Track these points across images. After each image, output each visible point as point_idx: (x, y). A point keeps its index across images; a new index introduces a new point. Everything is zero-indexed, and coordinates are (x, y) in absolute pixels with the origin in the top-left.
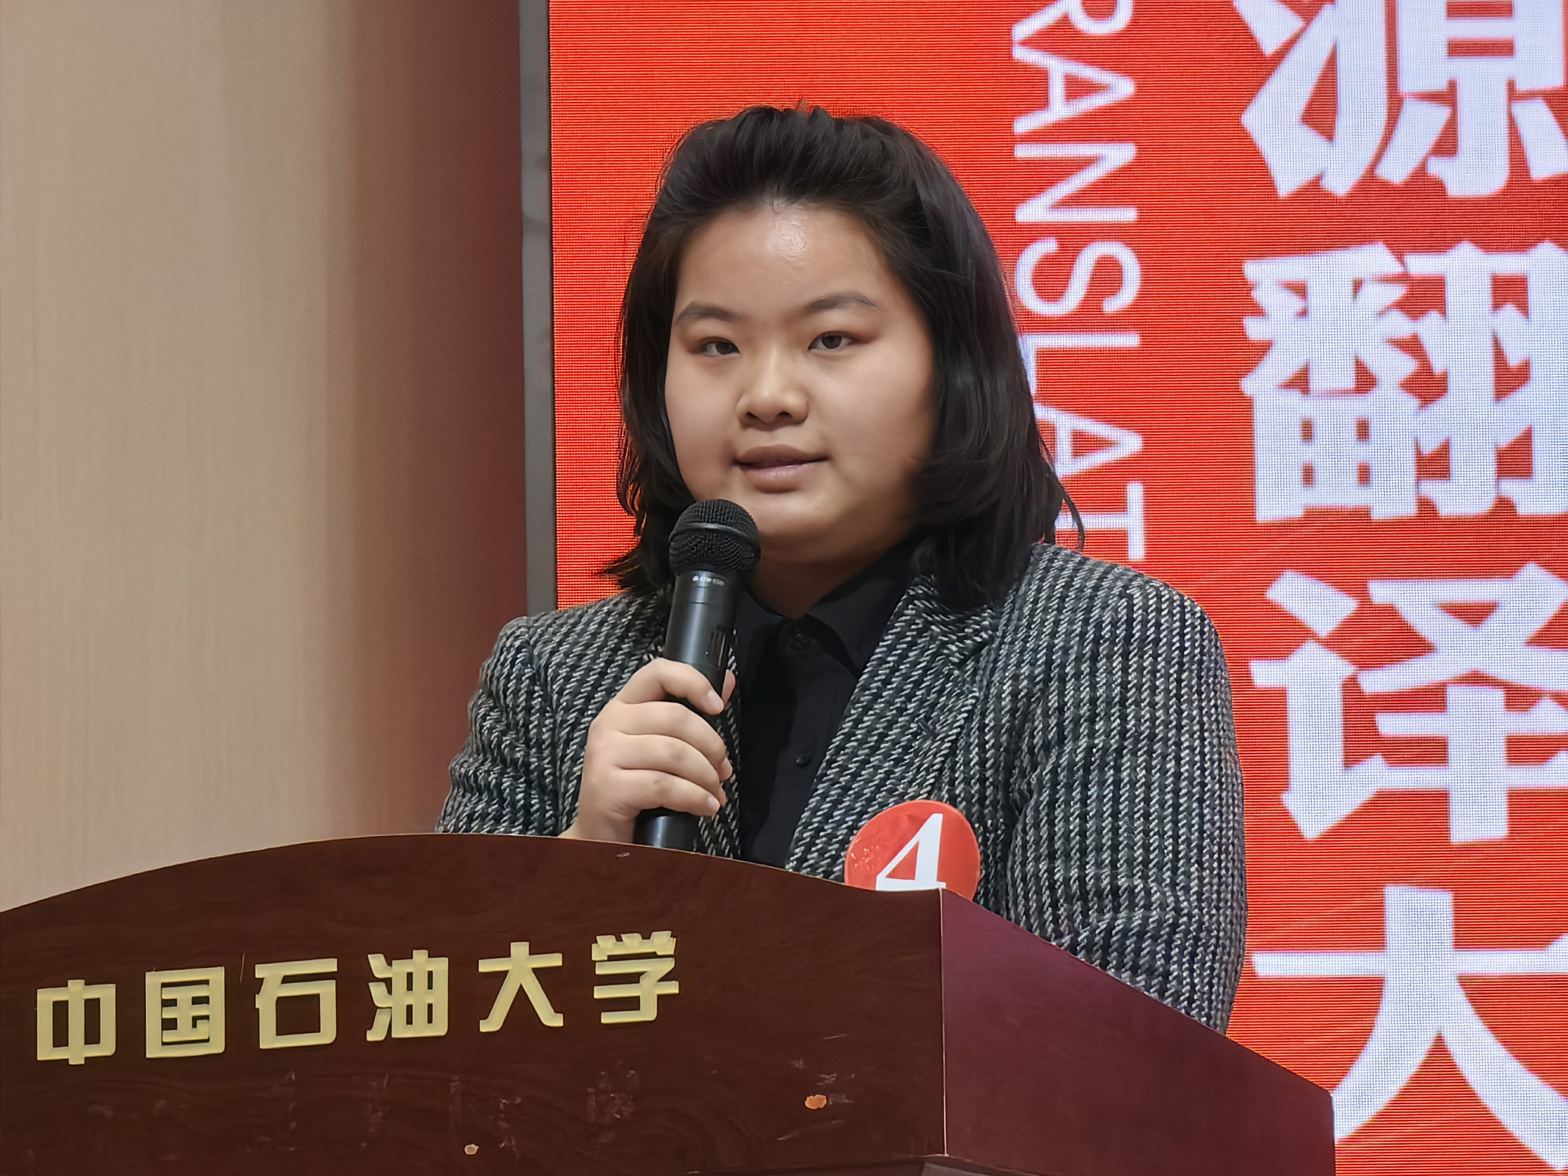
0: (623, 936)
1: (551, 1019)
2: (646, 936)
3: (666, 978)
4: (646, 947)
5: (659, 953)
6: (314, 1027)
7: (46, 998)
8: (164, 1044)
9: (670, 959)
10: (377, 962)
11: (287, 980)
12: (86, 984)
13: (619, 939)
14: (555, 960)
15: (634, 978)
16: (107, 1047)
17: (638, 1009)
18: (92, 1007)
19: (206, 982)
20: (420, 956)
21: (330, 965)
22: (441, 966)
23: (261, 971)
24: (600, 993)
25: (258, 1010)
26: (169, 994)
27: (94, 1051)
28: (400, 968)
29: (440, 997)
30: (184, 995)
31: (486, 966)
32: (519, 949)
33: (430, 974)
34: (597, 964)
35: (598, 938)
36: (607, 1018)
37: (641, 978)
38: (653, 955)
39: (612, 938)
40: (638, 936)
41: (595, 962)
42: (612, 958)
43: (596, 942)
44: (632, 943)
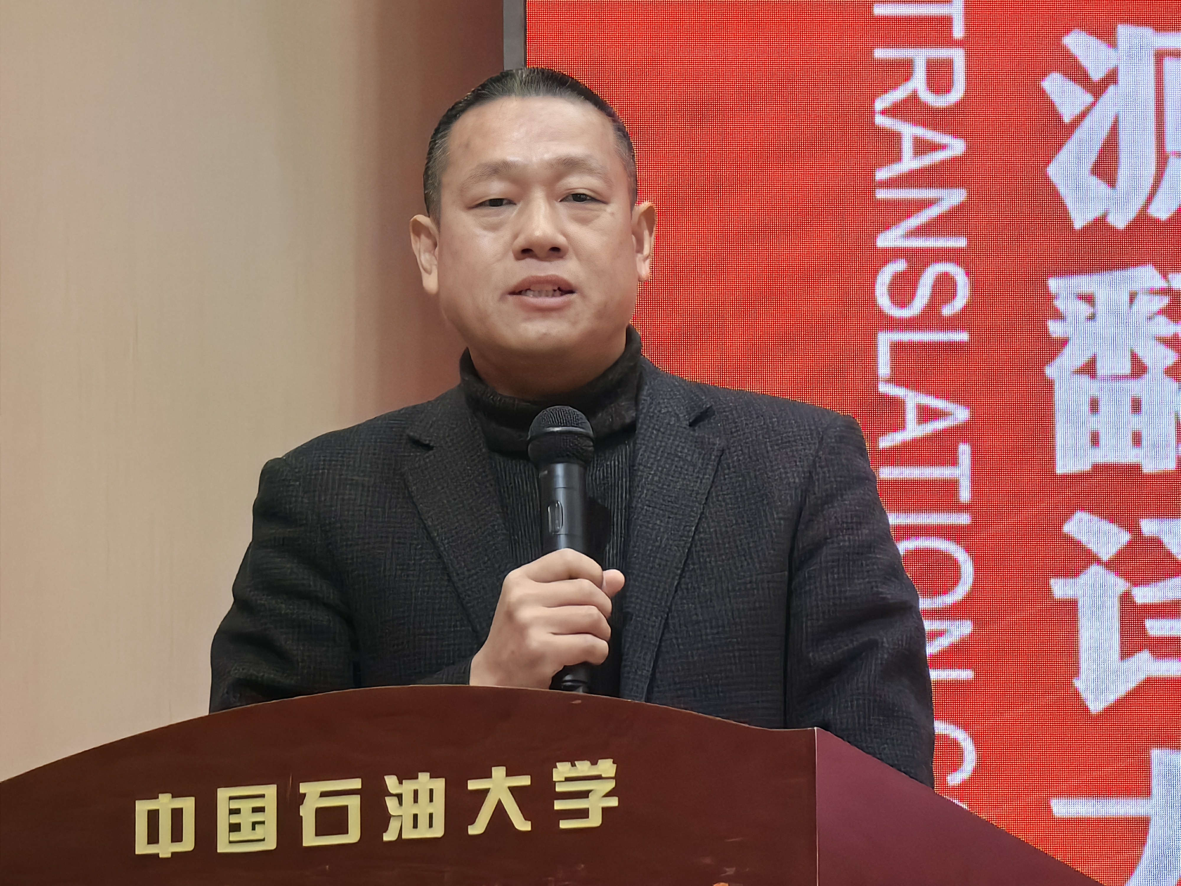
0: (576, 763)
1: (522, 825)
2: (594, 763)
3: (609, 795)
4: (594, 771)
5: (603, 776)
6: (344, 830)
7: (142, 807)
8: (230, 842)
9: (612, 780)
10: (391, 782)
11: (324, 794)
12: (173, 797)
13: (573, 765)
14: (525, 781)
15: (584, 795)
16: (188, 844)
17: (588, 817)
18: (177, 815)
19: (263, 796)
20: (424, 777)
21: (356, 784)
22: (439, 785)
23: (303, 788)
24: (559, 805)
25: (302, 817)
26: (234, 805)
27: (179, 848)
28: (408, 786)
29: (439, 808)
30: (246, 806)
31: (473, 785)
32: (498, 772)
33: (431, 791)
34: (557, 784)
35: (558, 764)
36: (564, 825)
37: (590, 794)
38: (598, 777)
39: (568, 764)
40: (587, 763)
41: (555, 782)
42: (568, 779)
43: (556, 767)
44: (583, 768)
